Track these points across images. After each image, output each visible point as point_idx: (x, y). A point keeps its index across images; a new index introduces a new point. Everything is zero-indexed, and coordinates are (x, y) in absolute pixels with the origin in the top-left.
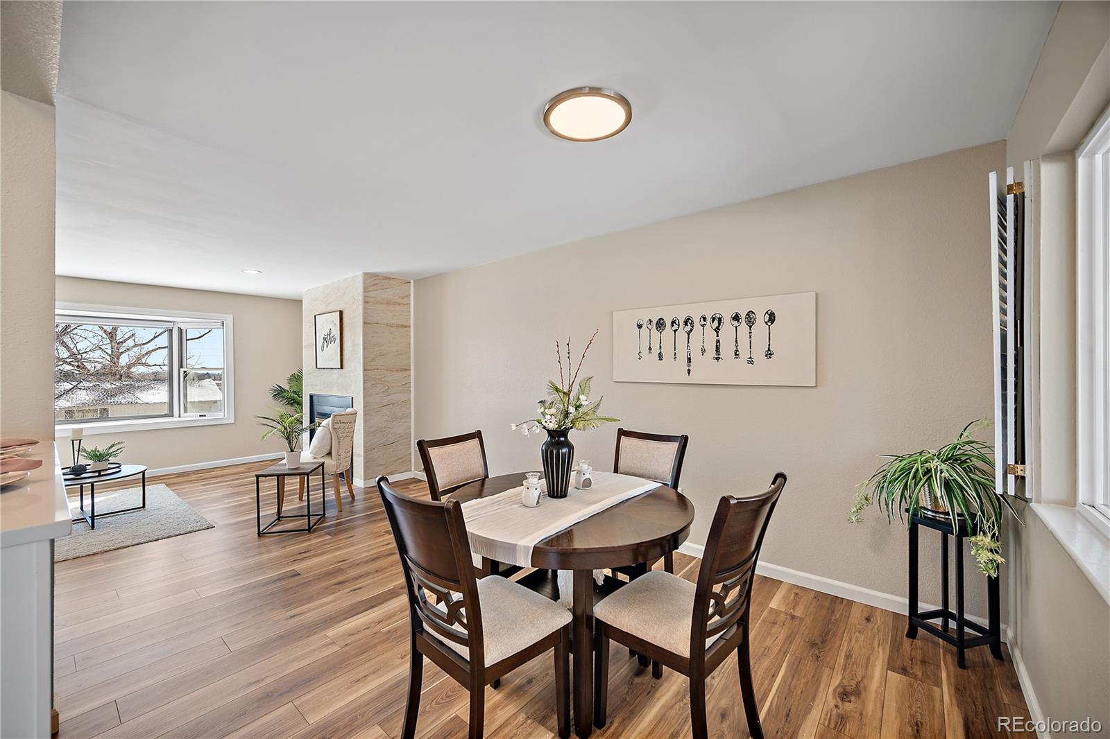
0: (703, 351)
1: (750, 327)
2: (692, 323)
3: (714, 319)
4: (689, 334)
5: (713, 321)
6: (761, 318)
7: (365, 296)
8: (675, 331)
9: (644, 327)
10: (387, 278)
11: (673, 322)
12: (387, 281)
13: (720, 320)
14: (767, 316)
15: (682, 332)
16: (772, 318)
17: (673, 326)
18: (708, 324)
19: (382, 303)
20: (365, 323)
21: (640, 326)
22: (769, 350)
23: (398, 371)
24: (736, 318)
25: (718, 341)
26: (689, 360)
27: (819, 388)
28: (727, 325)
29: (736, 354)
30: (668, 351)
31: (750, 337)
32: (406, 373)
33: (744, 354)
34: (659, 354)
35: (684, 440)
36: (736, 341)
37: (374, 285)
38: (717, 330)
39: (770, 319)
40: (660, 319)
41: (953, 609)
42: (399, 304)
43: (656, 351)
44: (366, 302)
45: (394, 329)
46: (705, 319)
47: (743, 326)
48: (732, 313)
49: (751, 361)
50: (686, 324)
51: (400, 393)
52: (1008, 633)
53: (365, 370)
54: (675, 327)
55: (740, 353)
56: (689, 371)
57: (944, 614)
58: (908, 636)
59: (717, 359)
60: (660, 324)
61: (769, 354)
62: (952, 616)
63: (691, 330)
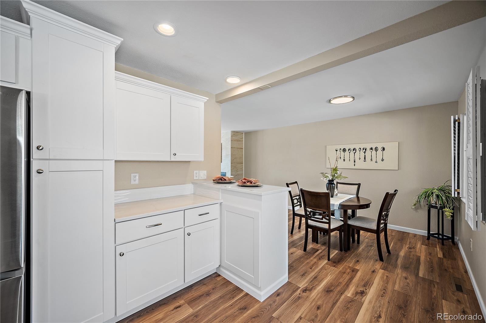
0: (360, 159)
1: (376, 152)
2: (356, 150)
3: (363, 149)
4: (354, 154)
5: (363, 150)
6: (380, 149)
7: (231, 139)
8: (350, 152)
9: (338, 151)
10: (237, 132)
11: (349, 150)
12: (237, 133)
13: (366, 149)
14: (382, 149)
15: (352, 153)
16: (384, 149)
17: (349, 151)
18: (362, 150)
19: (236, 141)
20: (231, 148)
21: (337, 151)
22: (383, 159)
23: (240, 163)
24: (371, 149)
25: (365, 156)
26: (355, 161)
27: (399, 170)
28: (368, 151)
29: (371, 160)
30: (347, 158)
31: (376, 155)
32: (242, 164)
33: (374, 160)
34: (344, 159)
35: (359, 185)
36: (371, 156)
37: (234, 135)
38: (365, 152)
39: (383, 149)
40: (344, 149)
41: (441, 232)
42: (240, 141)
43: (342, 158)
44: (232, 141)
45: (239, 149)
46: (360, 149)
47: (374, 152)
48: (370, 147)
49: (376, 162)
50: (354, 150)
51: (240, 171)
52: (456, 238)
53: (231, 163)
54: (350, 151)
55: (373, 159)
56: (355, 165)
57: (438, 234)
58: (427, 239)
59: (365, 161)
60: (344, 150)
61: (383, 160)
62: (440, 235)
63: (355, 152)
